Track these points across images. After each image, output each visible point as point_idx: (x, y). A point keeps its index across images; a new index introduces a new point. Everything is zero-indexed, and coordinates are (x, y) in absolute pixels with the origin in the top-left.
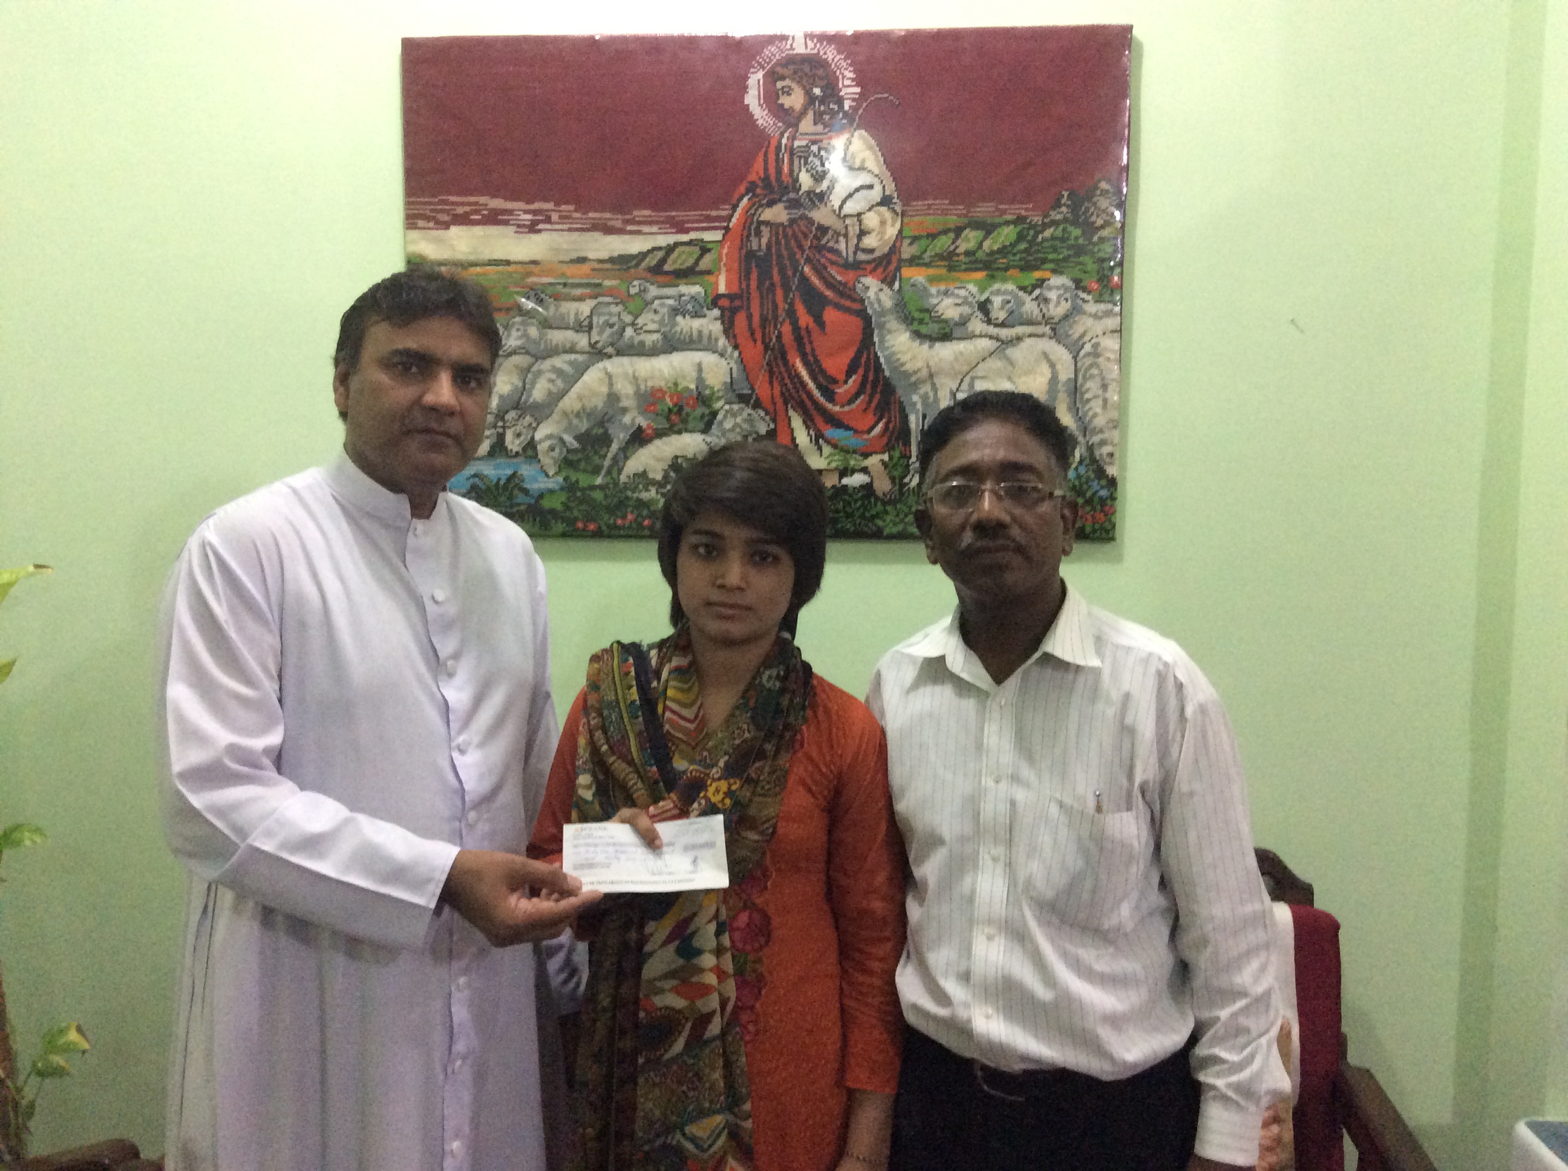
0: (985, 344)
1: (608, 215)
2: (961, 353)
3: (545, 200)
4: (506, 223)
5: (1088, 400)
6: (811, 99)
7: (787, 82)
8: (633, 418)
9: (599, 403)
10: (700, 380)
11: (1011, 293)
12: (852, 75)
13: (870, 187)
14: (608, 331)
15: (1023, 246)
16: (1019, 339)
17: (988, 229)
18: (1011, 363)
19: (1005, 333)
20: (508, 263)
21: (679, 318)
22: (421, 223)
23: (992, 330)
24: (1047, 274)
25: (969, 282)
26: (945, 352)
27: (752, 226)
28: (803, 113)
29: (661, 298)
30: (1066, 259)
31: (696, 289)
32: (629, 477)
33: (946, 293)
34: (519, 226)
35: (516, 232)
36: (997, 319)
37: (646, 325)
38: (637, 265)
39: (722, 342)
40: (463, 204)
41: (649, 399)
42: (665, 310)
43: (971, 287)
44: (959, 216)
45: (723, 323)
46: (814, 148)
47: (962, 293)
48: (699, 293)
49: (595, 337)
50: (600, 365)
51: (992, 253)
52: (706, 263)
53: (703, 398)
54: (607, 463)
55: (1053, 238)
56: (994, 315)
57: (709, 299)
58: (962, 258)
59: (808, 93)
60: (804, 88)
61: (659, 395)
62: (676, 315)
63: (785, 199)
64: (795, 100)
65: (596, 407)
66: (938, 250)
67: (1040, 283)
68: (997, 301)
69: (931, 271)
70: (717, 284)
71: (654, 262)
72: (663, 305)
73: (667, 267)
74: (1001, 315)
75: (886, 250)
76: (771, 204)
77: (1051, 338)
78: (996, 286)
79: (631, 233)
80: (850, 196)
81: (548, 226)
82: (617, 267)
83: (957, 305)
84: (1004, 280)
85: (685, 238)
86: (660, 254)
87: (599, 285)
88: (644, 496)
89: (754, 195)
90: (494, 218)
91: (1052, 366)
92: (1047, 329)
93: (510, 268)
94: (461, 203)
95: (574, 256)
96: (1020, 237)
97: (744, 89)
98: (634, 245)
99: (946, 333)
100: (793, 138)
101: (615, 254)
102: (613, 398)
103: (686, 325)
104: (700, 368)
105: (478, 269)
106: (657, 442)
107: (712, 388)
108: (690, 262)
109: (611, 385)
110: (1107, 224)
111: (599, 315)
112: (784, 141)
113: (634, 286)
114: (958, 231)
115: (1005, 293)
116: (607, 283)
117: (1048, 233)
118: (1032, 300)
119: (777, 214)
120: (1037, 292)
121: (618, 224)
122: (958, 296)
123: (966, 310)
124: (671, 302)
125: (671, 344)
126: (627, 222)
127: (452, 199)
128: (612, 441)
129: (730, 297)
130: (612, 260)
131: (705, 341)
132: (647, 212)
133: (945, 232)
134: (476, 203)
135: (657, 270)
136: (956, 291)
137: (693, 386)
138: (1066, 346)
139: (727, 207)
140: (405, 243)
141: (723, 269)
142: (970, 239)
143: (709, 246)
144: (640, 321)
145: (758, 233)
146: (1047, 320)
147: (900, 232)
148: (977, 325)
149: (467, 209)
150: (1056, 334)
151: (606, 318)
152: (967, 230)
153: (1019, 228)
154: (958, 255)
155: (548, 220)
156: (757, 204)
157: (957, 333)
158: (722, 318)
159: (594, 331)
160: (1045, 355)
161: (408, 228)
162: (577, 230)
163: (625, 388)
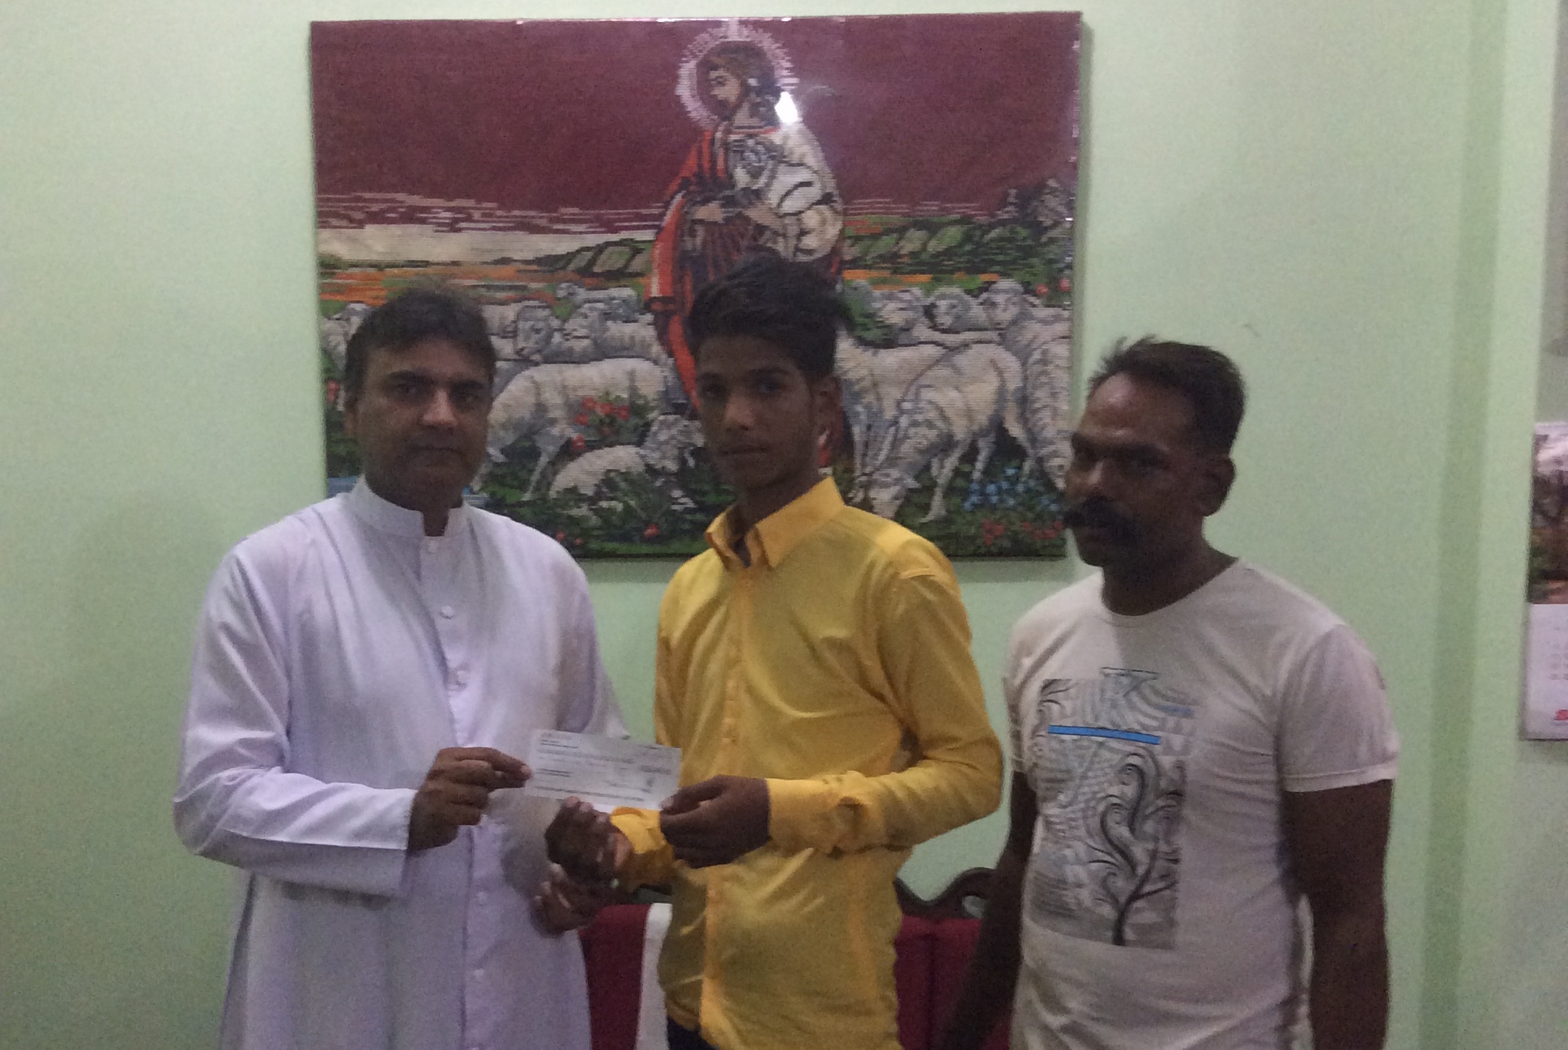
0: (930, 351)
1: (532, 213)
2: (905, 360)
3: (468, 197)
4: (423, 221)
5: (1036, 411)
6: (746, 90)
7: (721, 72)
8: (562, 430)
9: (525, 413)
10: (633, 390)
11: (956, 297)
12: (788, 65)
13: (808, 184)
14: (535, 337)
15: (968, 248)
16: (966, 345)
17: (932, 228)
18: (957, 371)
19: (950, 339)
20: (426, 264)
21: (609, 323)
22: (334, 222)
23: (937, 336)
24: (993, 277)
25: (911, 285)
26: (890, 359)
27: (686, 225)
28: (738, 106)
29: (589, 301)
30: (1014, 261)
31: (627, 292)
32: (558, 492)
33: (890, 297)
34: (439, 224)
35: (436, 231)
36: (943, 324)
37: (575, 330)
38: (564, 268)
39: (656, 349)
40: (376, 201)
41: (579, 410)
42: (596, 314)
43: (915, 292)
44: (903, 215)
45: (656, 329)
46: (751, 142)
47: (907, 296)
48: (630, 296)
49: (521, 344)
50: (527, 373)
51: (938, 255)
52: (637, 264)
53: (637, 408)
54: (535, 477)
55: (1001, 239)
56: (939, 320)
57: (642, 306)
58: (905, 260)
59: (744, 86)
60: (738, 76)
61: (590, 404)
62: (607, 319)
63: (721, 195)
64: (729, 91)
65: (523, 418)
66: (883, 251)
67: (986, 287)
68: (943, 305)
69: (875, 274)
70: (648, 287)
71: (583, 264)
72: (591, 309)
73: (597, 269)
74: (946, 320)
75: (828, 249)
76: (706, 201)
77: (999, 344)
78: (943, 290)
79: (557, 231)
80: (788, 193)
81: (472, 225)
82: (543, 268)
83: (902, 309)
84: (950, 283)
85: (615, 238)
86: (589, 255)
87: (524, 288)
88: (575, 512)
89: (689, 193)
90: (411, 216)
91: (1000, 373)
92: (993, 335)
93: (429, 270)
94: (375, 199)
95: (498, 256)
96: (967, 238)
97: (675, 79)
98: (560, 245)
99: (890, 339)
100: (728, 132)
101: (541, 254)
102: (541, 408)
103: (619, 330)
104: (632, 375)
105: (396, 271)
106: (588, 455)
107: (645, 397)
108: (619, 265)
109: (538, 394)
110: (1056, 224)
111: (527, 320)
112: (719, 135)
113: (562, 289)
114: (902, 231)
115: (951, 297)
116: (534, 285)
117: (994, 234)
118: (981, 304)
119: (712, 212)
120: (985, 295)
121: (544, 222)
122: (902, 301)
123: (910, 314)
124: (600, 306)
125: (602, 351)
126: (551, 220)
127: (368, 195)
128: (539, 455)
129: (664, 300)
130: (538, 261)
131: (637, 349)
132: (576, 210)
133: (888, 232)
134: (393, 201)
135: (586, 272)
136: (901, 295)
137: (625, 396)
138: (1015, 354)
139: (659, 205)
140: (317, 244)
141: (656, 271)
142: (913, 241)
143: (642, 246)
144: (569, 326)
145: (693, 234)
146: (996, 326)
147: (842, 231)
148: (922, 331)
149: (384, 206)
150: (1003, 341)
151: (532, 323)
152: (912, 230)
153: (965, 227)
154: (901, 257)
155: (469, 219)
156: (692, 201)
157: (903, 338)
158: (654, 323)
159: (520, 338)
160: (993, 363)
161: (321, 227)
162: (500, 229)
163: (552, 398)
